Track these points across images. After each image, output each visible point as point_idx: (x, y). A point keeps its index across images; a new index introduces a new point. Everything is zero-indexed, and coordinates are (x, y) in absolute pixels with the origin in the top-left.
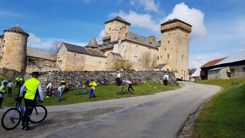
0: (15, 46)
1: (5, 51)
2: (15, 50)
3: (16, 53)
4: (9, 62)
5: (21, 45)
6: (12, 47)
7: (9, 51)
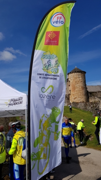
0: (78, 83)
1: (71, 89)
2: (78, 87)
3: (80, 89)
4: (75, 97)
5: (82, 82)
6: (76, 84)
7: (74, 88)
